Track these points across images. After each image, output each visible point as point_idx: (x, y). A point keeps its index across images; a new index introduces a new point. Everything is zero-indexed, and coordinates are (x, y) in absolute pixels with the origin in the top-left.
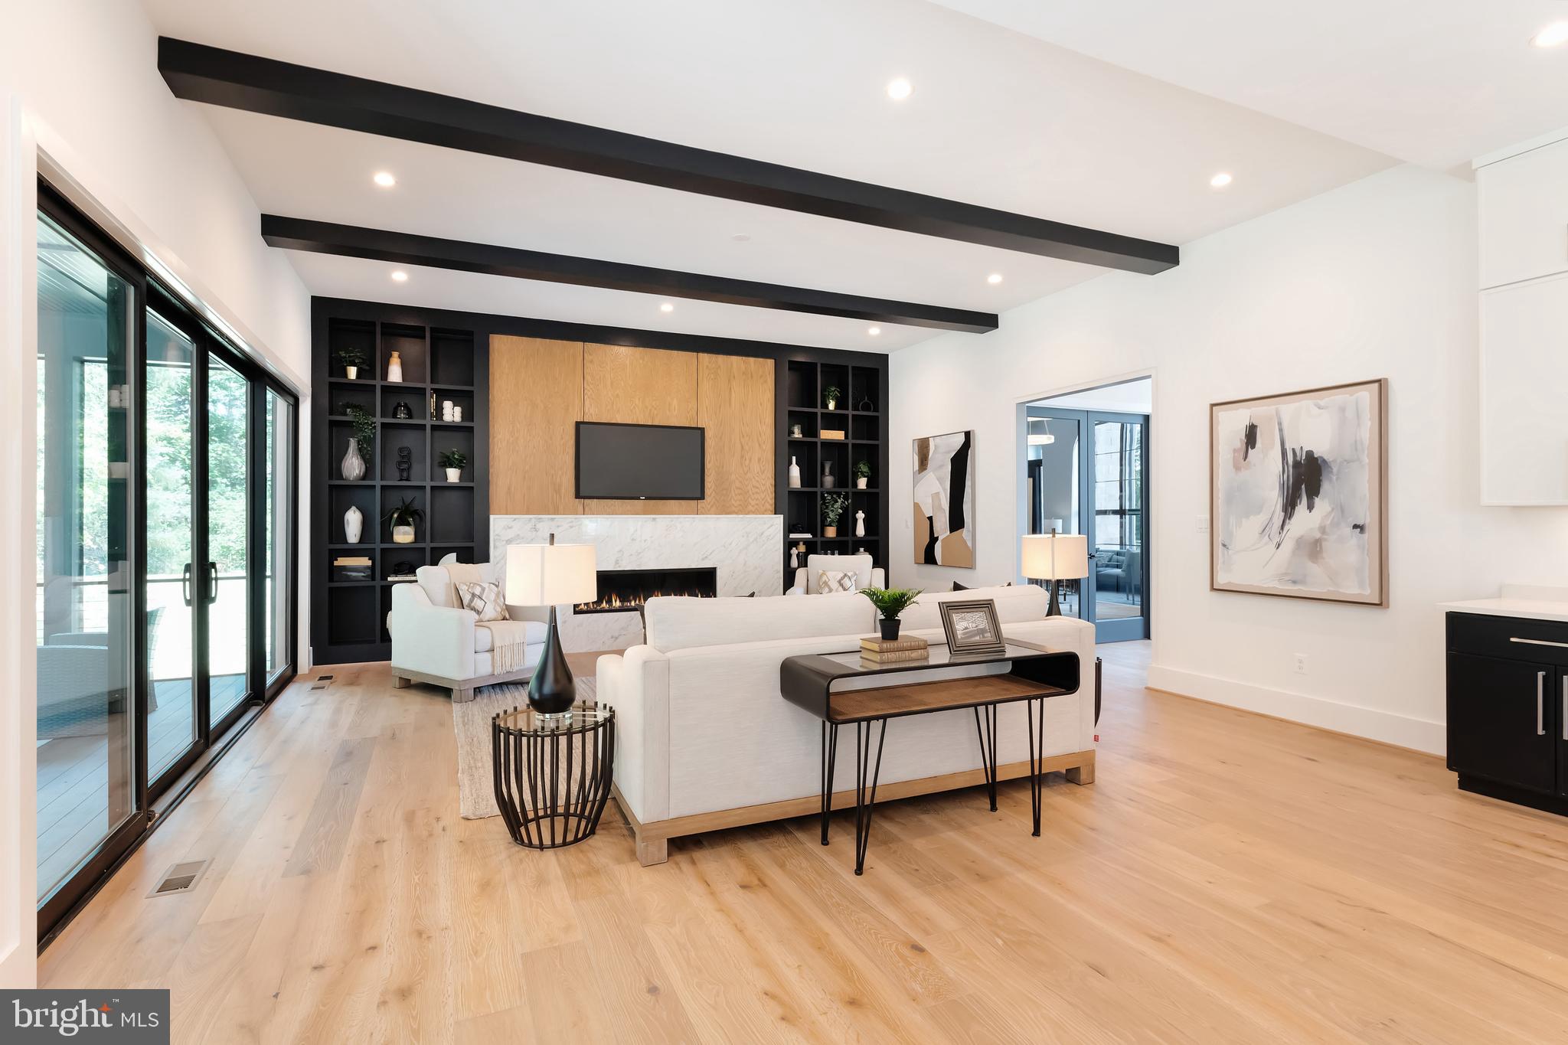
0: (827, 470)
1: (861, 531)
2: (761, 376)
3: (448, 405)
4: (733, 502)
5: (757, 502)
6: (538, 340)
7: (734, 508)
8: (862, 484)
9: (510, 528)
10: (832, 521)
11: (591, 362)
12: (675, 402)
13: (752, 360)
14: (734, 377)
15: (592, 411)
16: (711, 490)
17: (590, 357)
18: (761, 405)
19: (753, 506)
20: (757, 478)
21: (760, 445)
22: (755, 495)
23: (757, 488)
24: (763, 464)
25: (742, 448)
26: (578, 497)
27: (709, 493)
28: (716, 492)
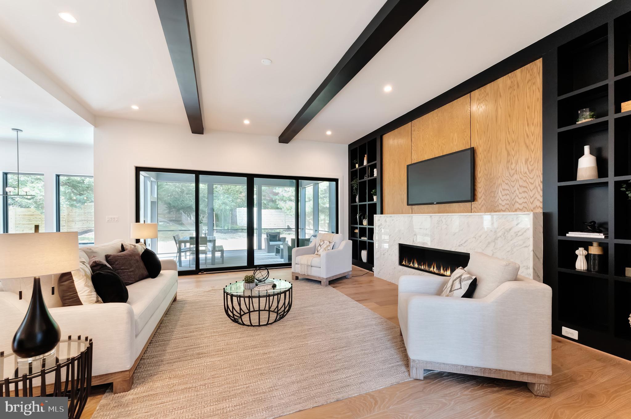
2: (529, 80)
3: (375, 170)
4: (500, 201)
5: (525, 200)
6: (396, 130)
11: (415, 131)
12: (456, 135)
13: (518, 72)
15: (415, 156)
16: (482, 193)
17: (414, 128)
18: (528, 107)
20: (524, 179)
21: (527, 147)
22: (523, 194)
23: (524, 187)
24: (531, 163)
25: (508, 154)
26: (408, 204)
27: (480, 197)
28: (485, 195)
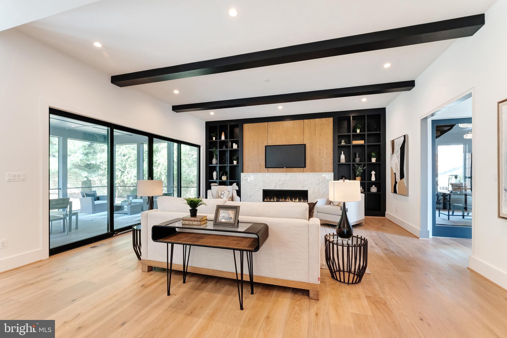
0: (357, 156)
1: (373, 179)
2: (328, 124)
3: (234, 144)
4: (317, 168)
5: (326, 168)
6: (255, 124)
7: (317, 170)
8: (374, 160)
9: (246, 176)
10: (358, 175)
11: (270, 128)
12: (296, 137)
13: (324, 119)
14: (317, 126)
15: (270, 142)
16: (308, 164)
17: (270, 126)
18: (327, 134)
19: (324, 169)
20: (326, 160)
21: (327, 148)
22: (325, 166)
23: (326, 163)
24: (328, 155)
25: (320, 150)
26: (266, 167)
27: (308, 166)
28: (310, 165)
